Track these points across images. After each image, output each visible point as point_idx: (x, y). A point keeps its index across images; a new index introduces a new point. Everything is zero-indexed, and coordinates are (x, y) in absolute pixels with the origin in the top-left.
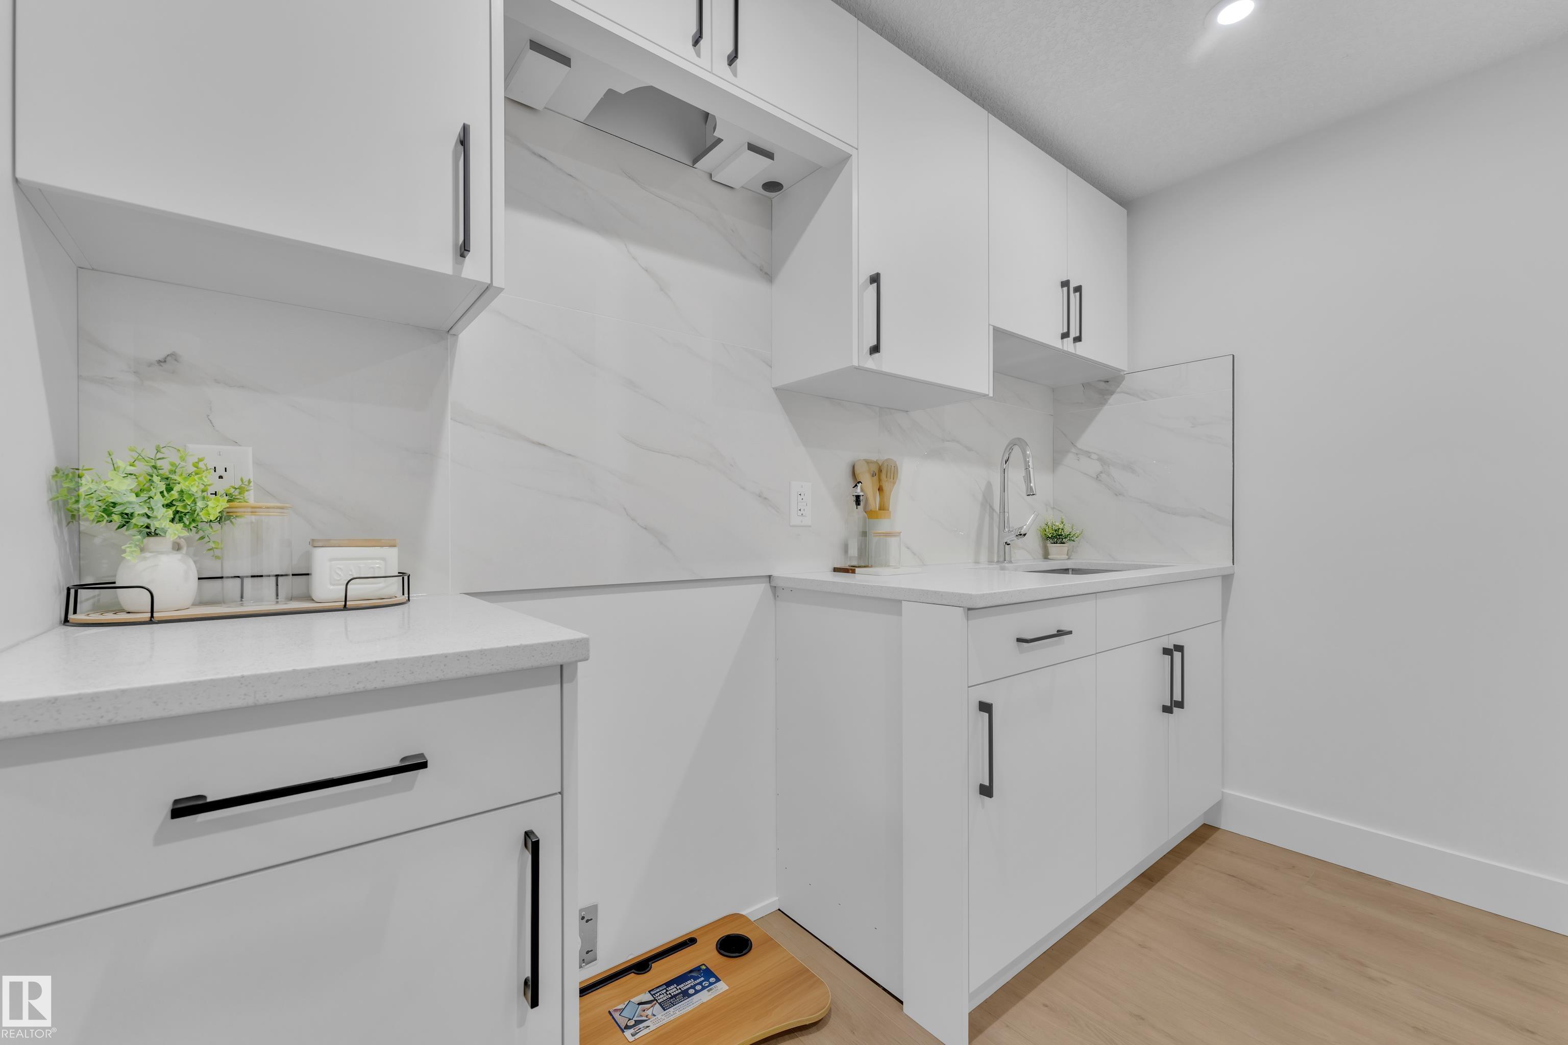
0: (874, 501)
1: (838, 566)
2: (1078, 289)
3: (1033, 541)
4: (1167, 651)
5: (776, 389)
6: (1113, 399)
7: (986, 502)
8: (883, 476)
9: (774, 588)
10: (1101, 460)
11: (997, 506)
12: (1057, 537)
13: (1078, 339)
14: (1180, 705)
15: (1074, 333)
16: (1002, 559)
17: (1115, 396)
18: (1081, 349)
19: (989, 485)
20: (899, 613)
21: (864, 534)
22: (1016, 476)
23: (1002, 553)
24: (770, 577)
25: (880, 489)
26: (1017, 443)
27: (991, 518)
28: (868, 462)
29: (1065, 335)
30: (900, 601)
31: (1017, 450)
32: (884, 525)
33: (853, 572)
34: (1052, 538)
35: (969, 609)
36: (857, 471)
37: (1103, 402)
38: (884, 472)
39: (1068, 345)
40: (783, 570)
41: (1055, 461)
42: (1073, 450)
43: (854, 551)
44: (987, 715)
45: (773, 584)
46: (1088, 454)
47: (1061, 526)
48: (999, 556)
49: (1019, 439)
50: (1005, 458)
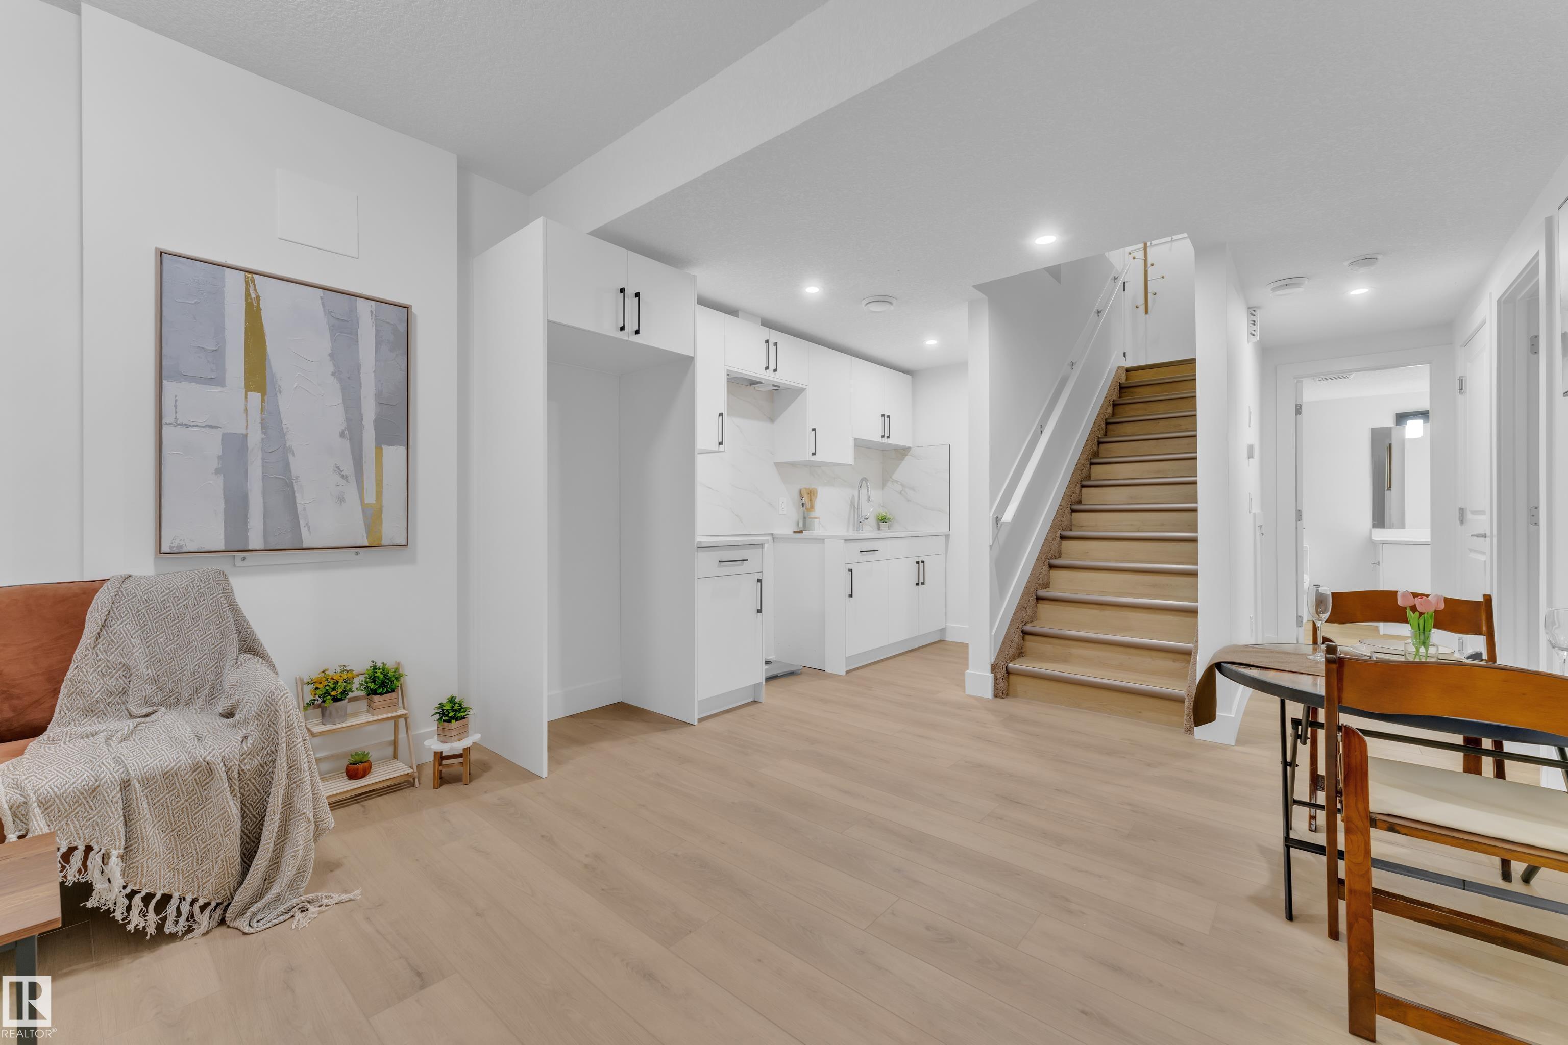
0: (808, 505)
1: (795, 530)
2: (888, 417)
3: (872, 521)
4: (918, 562)
5: (775, 463)
6: (907, 458)
7: (852, 504)
8: (812, 495)
9: (773, 538)
10: (902, 485)
11: (856, 506)
12: (883, 520)
13: (888, 437)
14: (923, 583)
15: (886, 435)
16: (858, 529)
17: (907, 457)
18: (890, 441)
19: (853, 496)
20: (824, 543)
21: (805, 518)
22: (864, 491)
23: (859, 526)
24: (772, 534)
25: (811, 500)
26: (865, 480)
27: (854, 510)
28: (806, 489)
29: (883, 436)
30: (824, 539)
31: (864, 482)
32: (813, 515)
33: (802, 532)
34: (881, 520)
35: (846, 540)
36: (802, 492)
37: (903, 459)
38: (812, 493)
39: (885, 440)
40: (777, 531)
41: (884, 485)
42: (891, 479)
43: (801, 524)
44: (851, 573)
45: (773, 537)
46: (896, 482)
47: (885, 515)
48: (857, 528)
49: (865, 478)
50: (860, 486)
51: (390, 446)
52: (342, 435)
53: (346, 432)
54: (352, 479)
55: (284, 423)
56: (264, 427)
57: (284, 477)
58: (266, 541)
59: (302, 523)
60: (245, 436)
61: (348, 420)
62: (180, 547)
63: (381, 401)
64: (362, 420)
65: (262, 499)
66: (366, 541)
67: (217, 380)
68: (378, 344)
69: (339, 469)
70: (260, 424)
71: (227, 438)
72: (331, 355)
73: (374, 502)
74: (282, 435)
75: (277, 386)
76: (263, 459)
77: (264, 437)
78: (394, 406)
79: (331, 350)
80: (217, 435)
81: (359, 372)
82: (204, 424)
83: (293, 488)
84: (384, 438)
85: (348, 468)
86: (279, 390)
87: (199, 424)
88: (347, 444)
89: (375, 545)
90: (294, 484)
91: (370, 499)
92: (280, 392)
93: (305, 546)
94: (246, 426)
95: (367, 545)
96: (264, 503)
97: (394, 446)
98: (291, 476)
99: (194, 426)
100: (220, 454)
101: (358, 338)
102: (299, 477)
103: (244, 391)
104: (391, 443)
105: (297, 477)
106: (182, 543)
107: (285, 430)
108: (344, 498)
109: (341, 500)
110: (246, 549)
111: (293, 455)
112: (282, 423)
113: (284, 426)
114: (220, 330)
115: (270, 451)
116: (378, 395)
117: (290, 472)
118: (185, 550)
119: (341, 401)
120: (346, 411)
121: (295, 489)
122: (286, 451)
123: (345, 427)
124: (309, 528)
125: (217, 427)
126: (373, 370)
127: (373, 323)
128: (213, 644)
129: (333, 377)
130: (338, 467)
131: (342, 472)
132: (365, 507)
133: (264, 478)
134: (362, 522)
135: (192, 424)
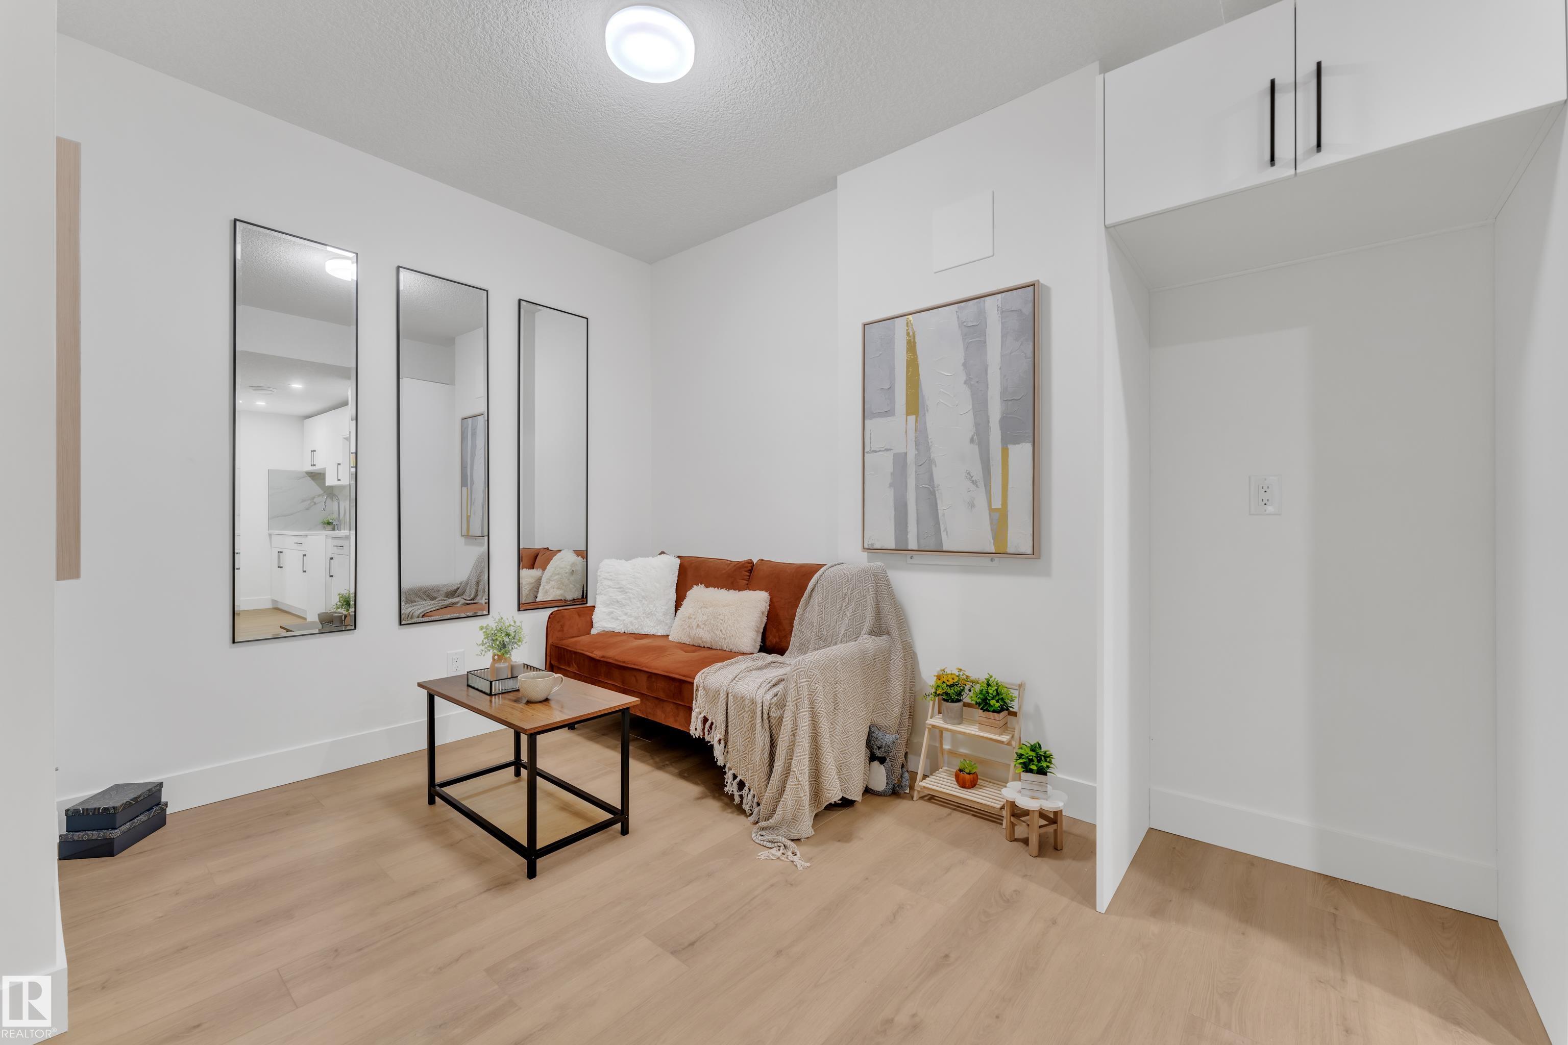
51: (1015, 444)
52: (972, 441)
53: (975, 437)
54: (981, 484)
55: (929, 438)
56: (917, 444)
57: (929, 487)
58: (919, 545)
59: (942, 529)
60: (906, 454)
61: (977, 425)
62: (872, 545)
63: (1007, 399)
64: (989, 422)
65: (915, 506)
66: (993, 547)
67: (889, 413)
68: (1004, 336)
69: (970, 475)
70: (914, 442)
71: (896, 456)
72: (964, 365)
73: (1000, 507)
74: (928, 449)
75: (926, 406)
76: (916, 472)
77: (917, 452)
78: (1019, 399)
79: (964, 359)
80: (889, 456)
81: (987, 374)
82: (883, 449)
83: (935, 496)
84: (1009, 438)
85: (978, 473)
86: (927, 408)
87: (882, 449)
88: (976, 448)
89: (1001, 553)
90: (936, 492)
91: (997, 504)
92: (928, 410)
93: (945, 549)
94: (907, 446)
95: (994, 551)
96: (917, 510)
97: (1019, 444)
98: (934, 485)
99: (880, 451)
100: (892, 471)
101: (986, 339)
102: (939, 485)
103: (905, 416)
104: (1016, 441)
105: (938, 485)
106: (873, 542)
107: (930, 444)
108: (974, 504)
109: (972, 505)
110: (907, 549)
111: (936, 466)
112: (928, 438)
113: (929, 441)
114: (892, 369)
115: (920, 464)
116: (1004, 392)
117: (934, 482)
118: (875, 547)
119: (970, 407)
120: (975, 416)
121: (937, 497)
122: (930, 462)
123: (975, 433)
124: (947, 532)
125: (891, 450)
126: (999, 367)
127: (999, 316)
128: (858, 622)
129: (965, 385)
130: (969, 473)
131: (972, 477)
132: (991, 510)
133: (917, 487)
134: (989, 527)
135: (878, 450)
